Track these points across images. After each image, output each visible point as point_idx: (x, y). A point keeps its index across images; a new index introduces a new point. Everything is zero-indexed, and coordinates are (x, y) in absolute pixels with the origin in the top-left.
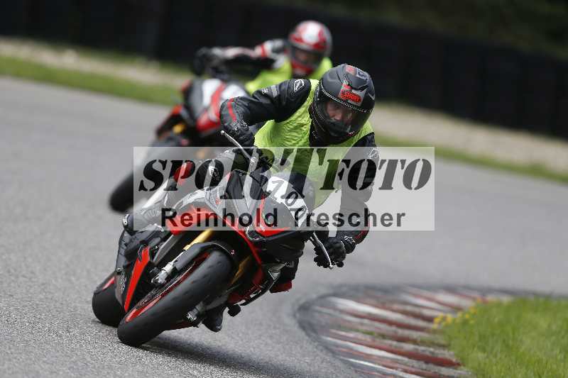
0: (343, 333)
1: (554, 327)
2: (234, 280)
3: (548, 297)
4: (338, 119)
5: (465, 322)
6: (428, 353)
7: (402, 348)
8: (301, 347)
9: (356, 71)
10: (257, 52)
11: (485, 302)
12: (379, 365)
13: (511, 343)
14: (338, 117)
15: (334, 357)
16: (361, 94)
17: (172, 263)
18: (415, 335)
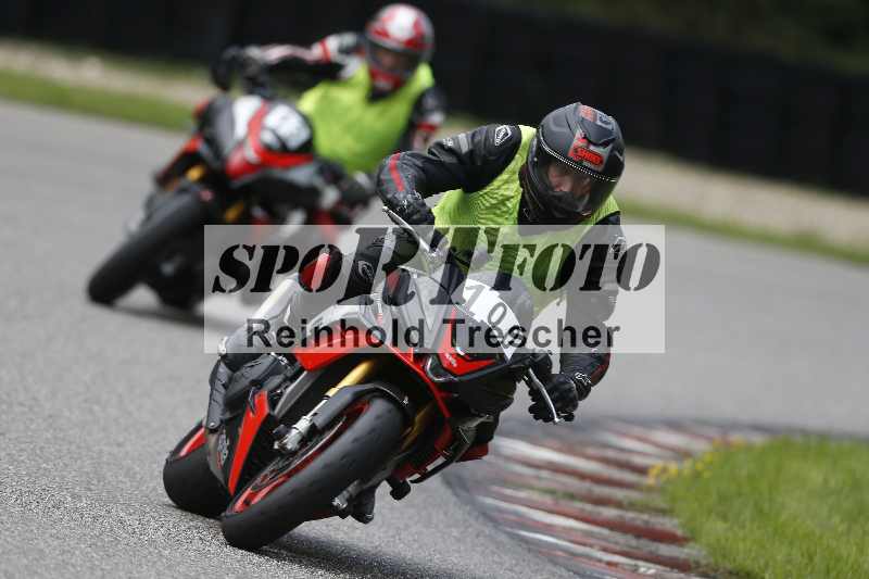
0: (508, 492)
1: (832, 483)
2: (406, 444)
3: (824, 437)
4: (566, 190)
5: (697, 475)
6: (639, 523)
7: (599, 514)
8: (446, 514)
9: (595, 115)
10: (315, 53)
11: (727, 445)
12: (564, 539)
13: (766, 506)
14: (566, 188)
15: (495, 527)
16: (603, 152)
17: (308, 417)
18: (619, 494)
